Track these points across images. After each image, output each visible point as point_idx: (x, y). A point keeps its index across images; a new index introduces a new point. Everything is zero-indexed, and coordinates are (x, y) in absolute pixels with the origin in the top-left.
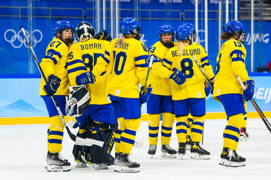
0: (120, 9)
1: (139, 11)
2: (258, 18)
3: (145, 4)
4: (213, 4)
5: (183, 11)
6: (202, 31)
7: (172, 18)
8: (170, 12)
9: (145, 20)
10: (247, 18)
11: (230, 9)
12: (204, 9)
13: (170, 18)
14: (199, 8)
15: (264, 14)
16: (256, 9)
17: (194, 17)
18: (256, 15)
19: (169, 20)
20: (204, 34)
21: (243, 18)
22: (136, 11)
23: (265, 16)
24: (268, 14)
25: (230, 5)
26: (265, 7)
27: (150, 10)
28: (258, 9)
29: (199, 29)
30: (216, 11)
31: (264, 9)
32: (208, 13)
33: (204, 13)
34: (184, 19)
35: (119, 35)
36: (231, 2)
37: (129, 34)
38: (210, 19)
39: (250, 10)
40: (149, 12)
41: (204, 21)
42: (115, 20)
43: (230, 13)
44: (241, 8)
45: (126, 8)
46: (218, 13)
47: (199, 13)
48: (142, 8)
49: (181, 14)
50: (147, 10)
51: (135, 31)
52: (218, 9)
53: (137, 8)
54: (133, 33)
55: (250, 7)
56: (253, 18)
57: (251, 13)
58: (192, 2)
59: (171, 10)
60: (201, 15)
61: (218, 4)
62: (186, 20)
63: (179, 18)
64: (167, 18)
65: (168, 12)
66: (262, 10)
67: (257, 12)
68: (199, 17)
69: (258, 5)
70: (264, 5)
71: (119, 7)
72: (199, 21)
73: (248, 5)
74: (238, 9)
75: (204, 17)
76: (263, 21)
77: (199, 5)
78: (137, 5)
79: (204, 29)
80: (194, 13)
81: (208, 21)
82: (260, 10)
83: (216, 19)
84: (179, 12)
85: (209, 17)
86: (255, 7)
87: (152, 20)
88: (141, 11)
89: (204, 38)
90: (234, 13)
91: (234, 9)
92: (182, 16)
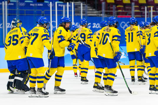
0: (8, 9)
1: (19, 11)
2: (85, 15)
3: (22, 6)
4: (60, 7)
5: (44, 10)
6: (54, 21)
7: (38, 14)
8: (36, 11)
9: (23, 15)
10: (78, 15)
11: (69, 9)
12: (55, 9)
13: (36, 14)
14: (53, 9)
15: (88, 12)
16: (83, 9)
17: (50, 14)
18: (84, 13)
19: (36, 16)
20: (55, 23)
21: (76, 15)
22: (17, 10)
23: (89, 13)
24: (90, 12)
25: (69, 7)
26: (89, 8)
27: (25, 10)
28: (85, 9)
29: (52, 21)
30: (62, 10)
31: (88, 9)
32: (58, 12)
33: (55, 11)
34: (44, 15)
35: (8, 24)
36: (70, 6)
37: (112, 25)
38: (59, 15)
39: (80, 10)
40: (24, 11)
41: (55, 16)
42: (5, 15)
43: (69, 12)
44: (75, 9)
45: (11, 9)
46: (63, 11)
47: (53, 12)
48: (20, 9)
49: (42, 12)
50: (23, 10)
51: (115, 24)
52: (63, 10)
53: (18, 9)
54: (114, 25)
55: (80, 8)
56: (82, 15)
57: (81, 12)
58: (49, 6)
59: (37, 10)
60: (54, 13)
61: (63, 7)
62: (45, 16)
63: (41, 14)
64: (35, 14)
65: (35, 11)
66: (87, 10)
67: (84, 11)
68: (53, 14)
69: (84, 7)
70: (88, 7)
71: (7, 8)
72: (53, 16)
73: (79, 7)
74: (74, 10)
75: (55, 14)
76: (87, 16)
77: (53, 7)
78: (18, 7)
79: (55, 20)
80: (50, 11)
81: (58, 16)
82: (86, 10)
83: (62, 15)
84: (41, 11)
85: (58, 14)
86: (83, 8)
87: (26, 15)
88: (20, 10)
89: (55, 25)
90: (71, 12)
91: (71, 10)
92: (43, 13)
